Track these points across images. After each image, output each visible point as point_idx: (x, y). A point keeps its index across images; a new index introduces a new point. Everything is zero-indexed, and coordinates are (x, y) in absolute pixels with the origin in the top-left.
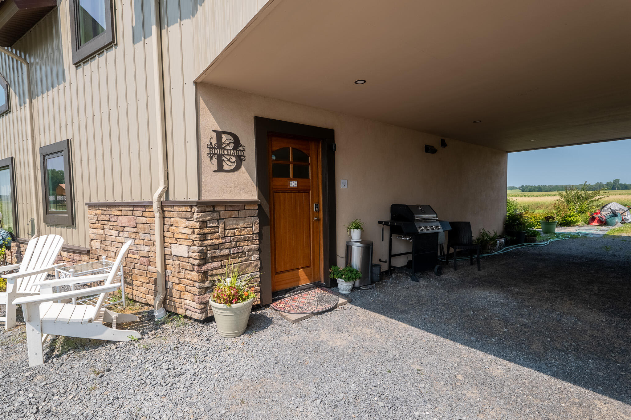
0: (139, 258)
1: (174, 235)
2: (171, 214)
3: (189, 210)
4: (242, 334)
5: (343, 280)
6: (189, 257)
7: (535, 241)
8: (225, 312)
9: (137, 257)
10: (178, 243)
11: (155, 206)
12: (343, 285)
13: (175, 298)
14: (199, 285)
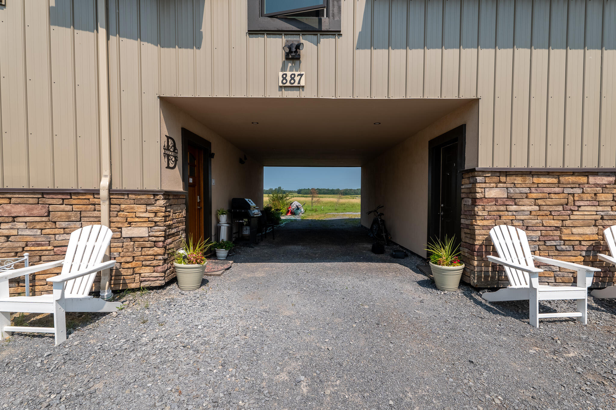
0: (52, 249)
1: (127, 219)
2: (121, 201)
3: (152, 198)
4: (201, 286)
5: (224, 250)
6: (149, 236)
7: (278, 224)
8: (198, 269)
9: (49, 248)
10: (131, 226)
11: (104, 193)
12: (222, 253)
13: (124, 276)
14: (163, 257)
